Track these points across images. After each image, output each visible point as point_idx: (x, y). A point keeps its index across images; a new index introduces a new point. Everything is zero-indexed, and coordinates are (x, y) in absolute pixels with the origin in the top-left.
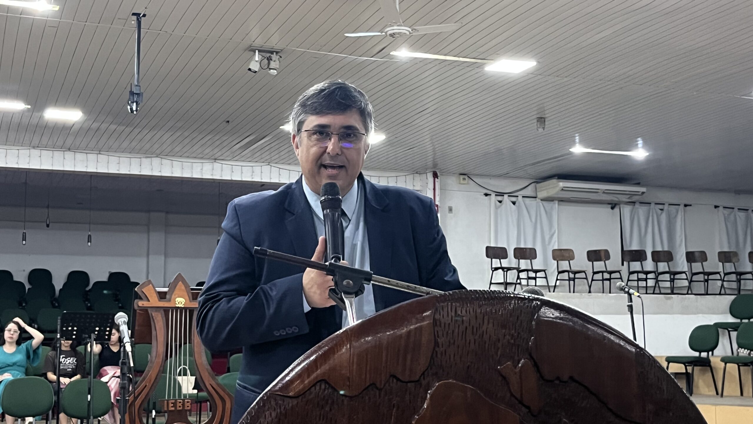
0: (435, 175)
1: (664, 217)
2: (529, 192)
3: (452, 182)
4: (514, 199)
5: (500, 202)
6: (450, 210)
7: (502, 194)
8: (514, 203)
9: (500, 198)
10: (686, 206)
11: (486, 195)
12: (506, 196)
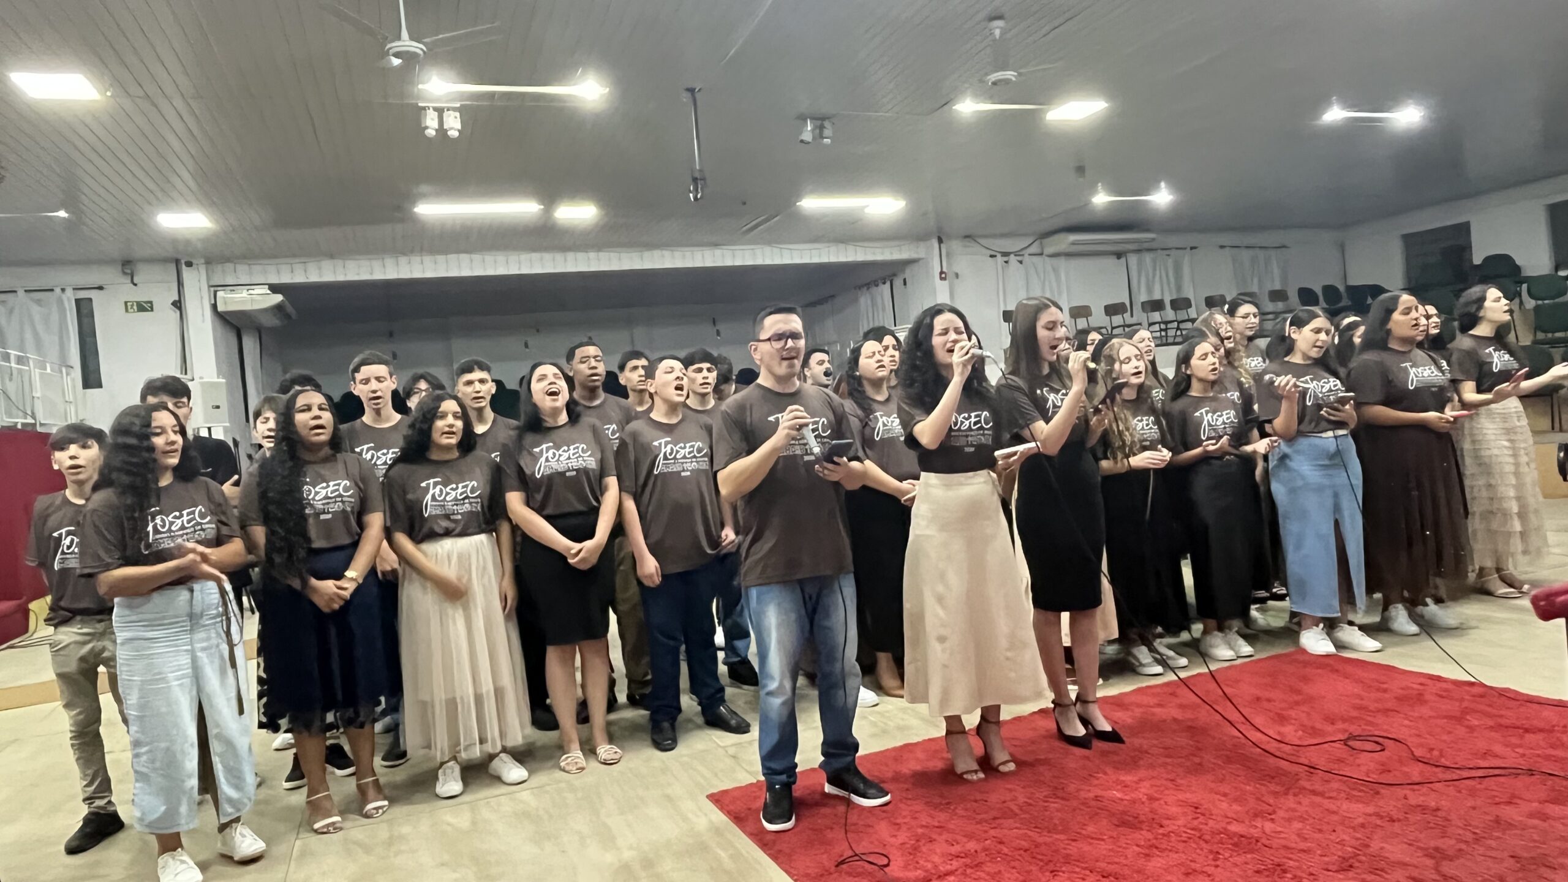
0: (940, 241)
1: (1170, 262)
2: (1034, 249)
3: (956, 245)
4: (1019, 258)
5: (1006, 262)
6: (957, 276)
7: (1005, 254)
8: (1021, 262)
9: (1006, 259)
10: (1192, 248)
11: (992, 256)
12: (1012, 256)
